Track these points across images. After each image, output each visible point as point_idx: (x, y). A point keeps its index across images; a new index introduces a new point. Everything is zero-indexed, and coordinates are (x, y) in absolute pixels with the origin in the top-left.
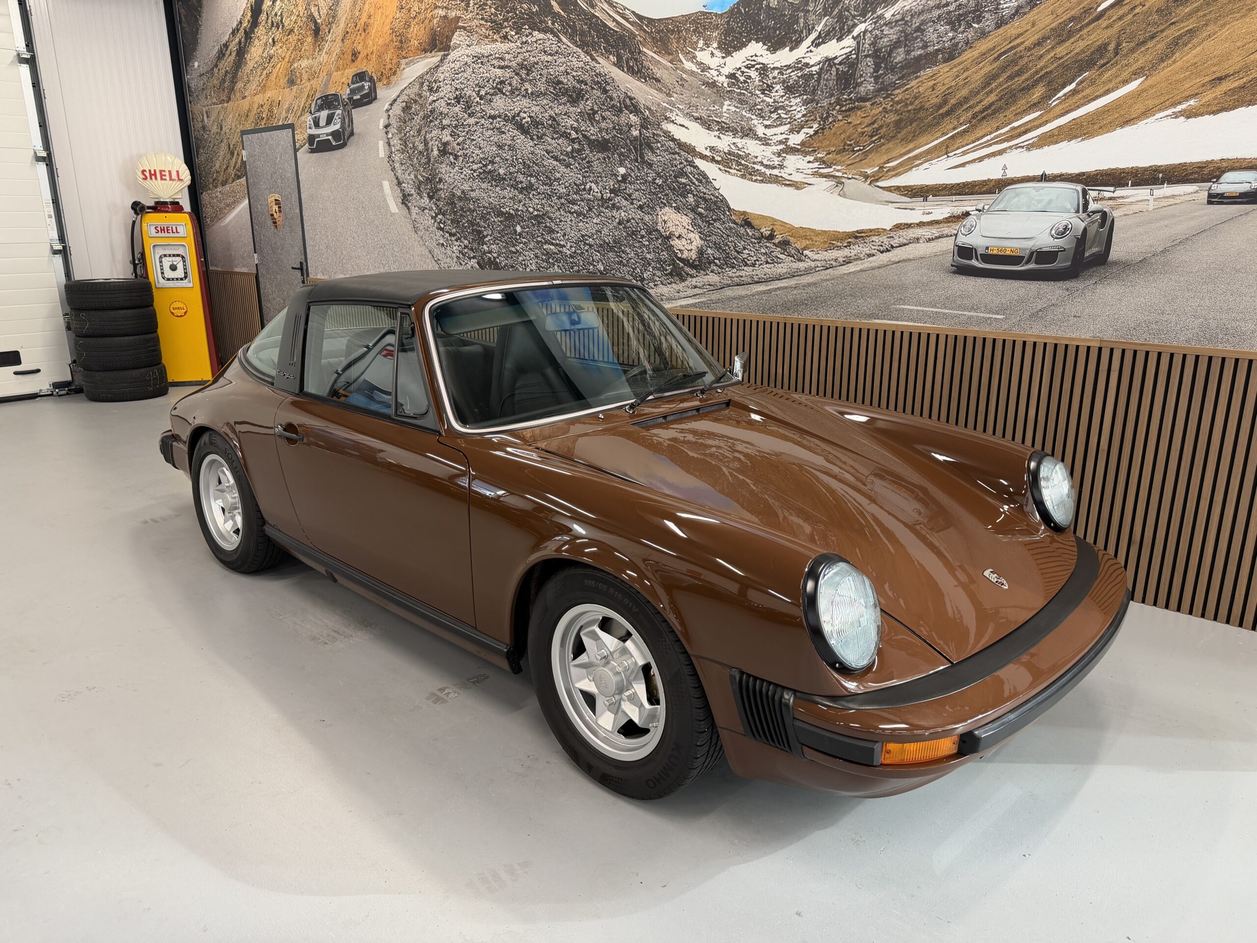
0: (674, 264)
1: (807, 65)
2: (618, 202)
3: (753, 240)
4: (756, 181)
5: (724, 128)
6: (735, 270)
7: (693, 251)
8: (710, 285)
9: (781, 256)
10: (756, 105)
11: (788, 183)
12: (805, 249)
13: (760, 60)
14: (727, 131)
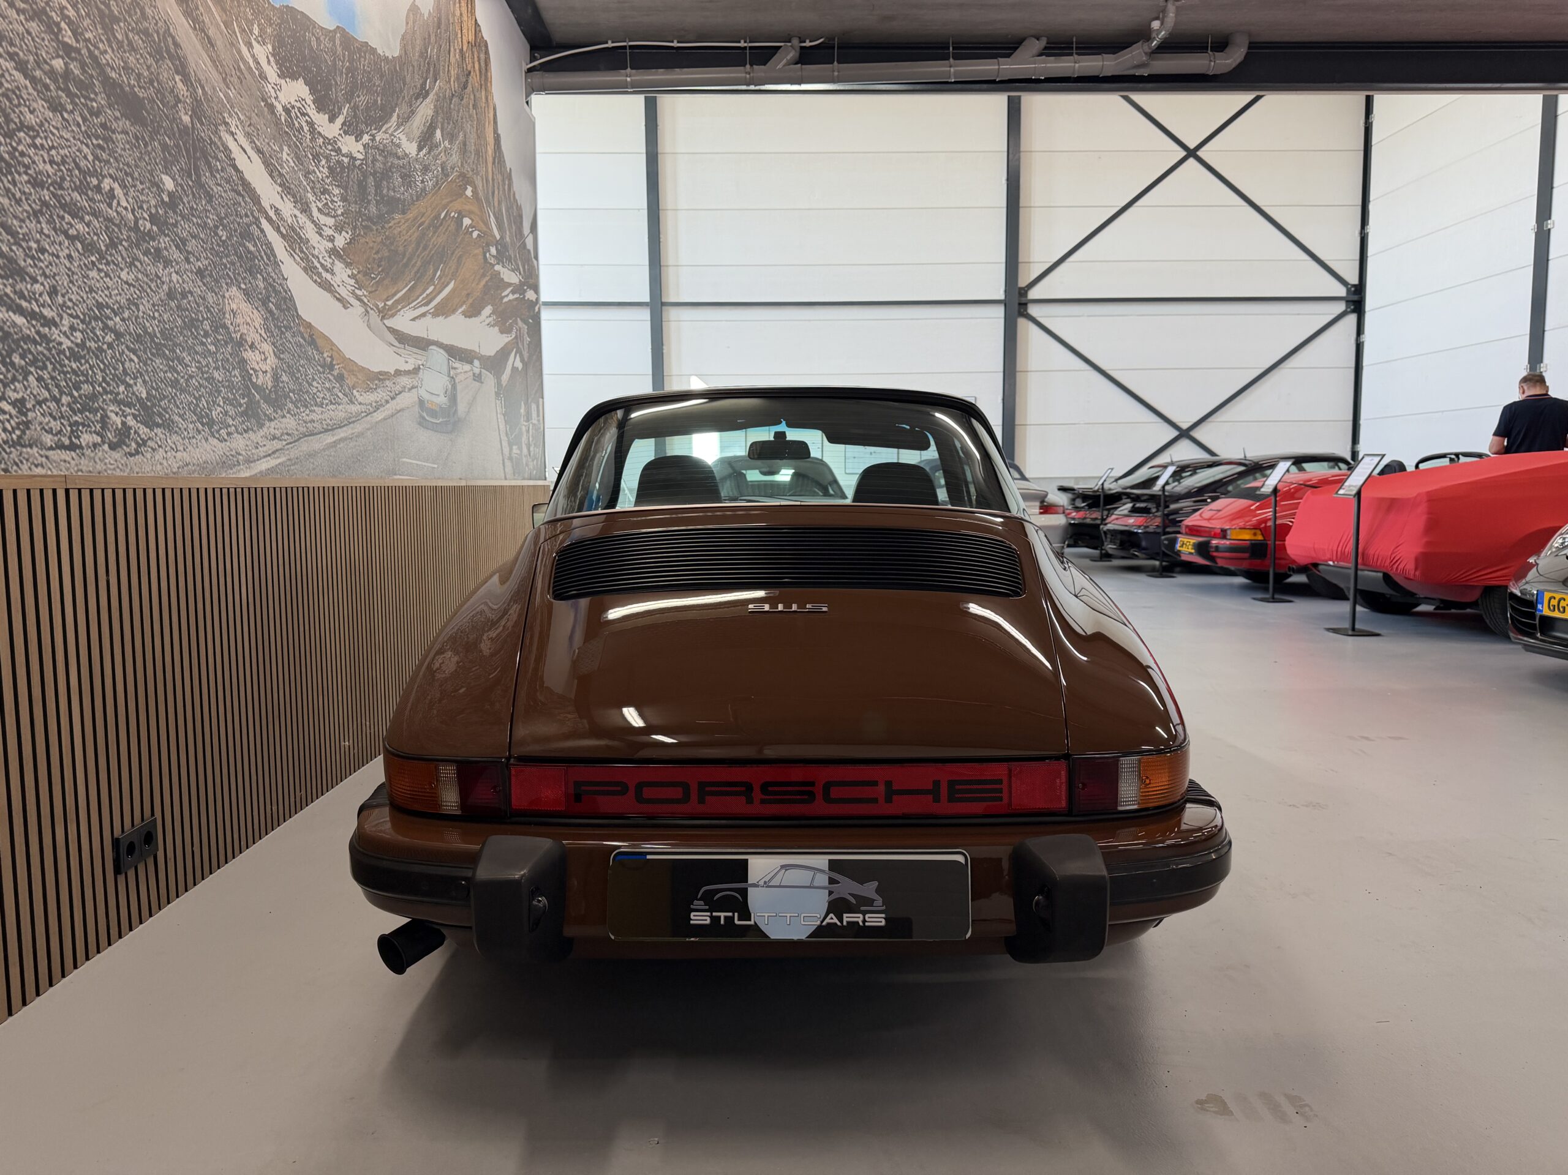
0: (249, 395)
1: (339, 149)
2: (166, 248)
3: (319, 368)
4: (315, 281)
5: (287, 189)
6: (307, 412)
7: (268, 375)
8: (288, 434)
9: (340, 394)
10: (309, 173)
11: (338, 296)
12: (354, 387)
13: (309, 110)
14: (289, 193)
